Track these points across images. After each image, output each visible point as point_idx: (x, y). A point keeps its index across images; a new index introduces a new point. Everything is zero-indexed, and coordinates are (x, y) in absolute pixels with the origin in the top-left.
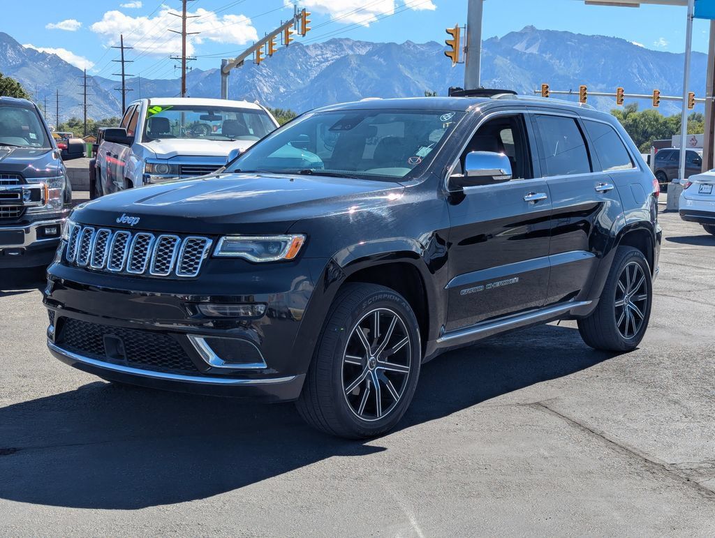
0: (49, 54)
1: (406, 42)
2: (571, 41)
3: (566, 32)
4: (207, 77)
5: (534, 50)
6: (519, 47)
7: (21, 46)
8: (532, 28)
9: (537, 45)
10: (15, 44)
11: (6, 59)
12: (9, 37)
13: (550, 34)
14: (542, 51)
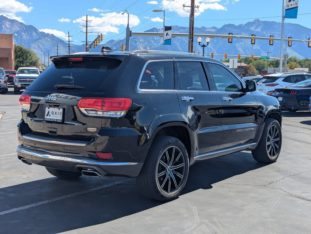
0: (50, 34)
1: (202, 27)
2: (275, 26)
3: (273, 22)
4: (116, 43)
5: (259, 30)
6: (252, 28)
7: (39, 31)
8: (258, 20)
9: (260, 27)
10: (36, 30)
11: (32, 36)
12: (34, 27)
13: (266, 23)
14: (262, 30)
